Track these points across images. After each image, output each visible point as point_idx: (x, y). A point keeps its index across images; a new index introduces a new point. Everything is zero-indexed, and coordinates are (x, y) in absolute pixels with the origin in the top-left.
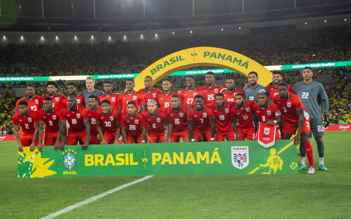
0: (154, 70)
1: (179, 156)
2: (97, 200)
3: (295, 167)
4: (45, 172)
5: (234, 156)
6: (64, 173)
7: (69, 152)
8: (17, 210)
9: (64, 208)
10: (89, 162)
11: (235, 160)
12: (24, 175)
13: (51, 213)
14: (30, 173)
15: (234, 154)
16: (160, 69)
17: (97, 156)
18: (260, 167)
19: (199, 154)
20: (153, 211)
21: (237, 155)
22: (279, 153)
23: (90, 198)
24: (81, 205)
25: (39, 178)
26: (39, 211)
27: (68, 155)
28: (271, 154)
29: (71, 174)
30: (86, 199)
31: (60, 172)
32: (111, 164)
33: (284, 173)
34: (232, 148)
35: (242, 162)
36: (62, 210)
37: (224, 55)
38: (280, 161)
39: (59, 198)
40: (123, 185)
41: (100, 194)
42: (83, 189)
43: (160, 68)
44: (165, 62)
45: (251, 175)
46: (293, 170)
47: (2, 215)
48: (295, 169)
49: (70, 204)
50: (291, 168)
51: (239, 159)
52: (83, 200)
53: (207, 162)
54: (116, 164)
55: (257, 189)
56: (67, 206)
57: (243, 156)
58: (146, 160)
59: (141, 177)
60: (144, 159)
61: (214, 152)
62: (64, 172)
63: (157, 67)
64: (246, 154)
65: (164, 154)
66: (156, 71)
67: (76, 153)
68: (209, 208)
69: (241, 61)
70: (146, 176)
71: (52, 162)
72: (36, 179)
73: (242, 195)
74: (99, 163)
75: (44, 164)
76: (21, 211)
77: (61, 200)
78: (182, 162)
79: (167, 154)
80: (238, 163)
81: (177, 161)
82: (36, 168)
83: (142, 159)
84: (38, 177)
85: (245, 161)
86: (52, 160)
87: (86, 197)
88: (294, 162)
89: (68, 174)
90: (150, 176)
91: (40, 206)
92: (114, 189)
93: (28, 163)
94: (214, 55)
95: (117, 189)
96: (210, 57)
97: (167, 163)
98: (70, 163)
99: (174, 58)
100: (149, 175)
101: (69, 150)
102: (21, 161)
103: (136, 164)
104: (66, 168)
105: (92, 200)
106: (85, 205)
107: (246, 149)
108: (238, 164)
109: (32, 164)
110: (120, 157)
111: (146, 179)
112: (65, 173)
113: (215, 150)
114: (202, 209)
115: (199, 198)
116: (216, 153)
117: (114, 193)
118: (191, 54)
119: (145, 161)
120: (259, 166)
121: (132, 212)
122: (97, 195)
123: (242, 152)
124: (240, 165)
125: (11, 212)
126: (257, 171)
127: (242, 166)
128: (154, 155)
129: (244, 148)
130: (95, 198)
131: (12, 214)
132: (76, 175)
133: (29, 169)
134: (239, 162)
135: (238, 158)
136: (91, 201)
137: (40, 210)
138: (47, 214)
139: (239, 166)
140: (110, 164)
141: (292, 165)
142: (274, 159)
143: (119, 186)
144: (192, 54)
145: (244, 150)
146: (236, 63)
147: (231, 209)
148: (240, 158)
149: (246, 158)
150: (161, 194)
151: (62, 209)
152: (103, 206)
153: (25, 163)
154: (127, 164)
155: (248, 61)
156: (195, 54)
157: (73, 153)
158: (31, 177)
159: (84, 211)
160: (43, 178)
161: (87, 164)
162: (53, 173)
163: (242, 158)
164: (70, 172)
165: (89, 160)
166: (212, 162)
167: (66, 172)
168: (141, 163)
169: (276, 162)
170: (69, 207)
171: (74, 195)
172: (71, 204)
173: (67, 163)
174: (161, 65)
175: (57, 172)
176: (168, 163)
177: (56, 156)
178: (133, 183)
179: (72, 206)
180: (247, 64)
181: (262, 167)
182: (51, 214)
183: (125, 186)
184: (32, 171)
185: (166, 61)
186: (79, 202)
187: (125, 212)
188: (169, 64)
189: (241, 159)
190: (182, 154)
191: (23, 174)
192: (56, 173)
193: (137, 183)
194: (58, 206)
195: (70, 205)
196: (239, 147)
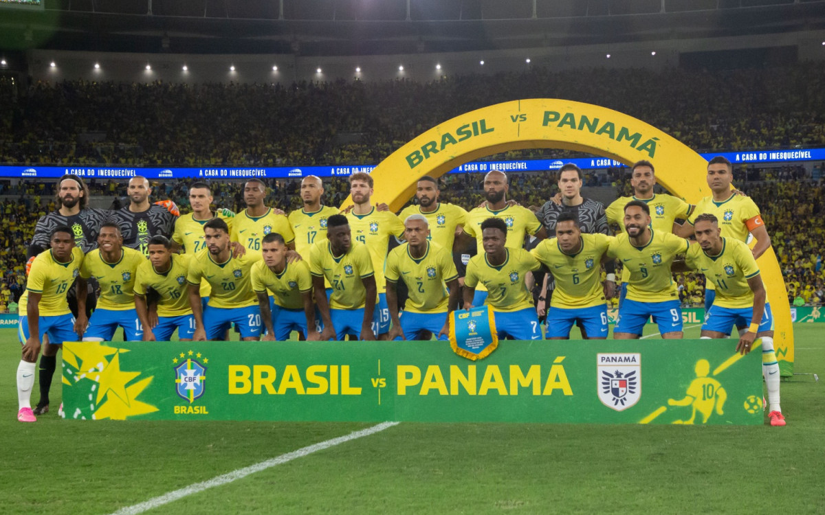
0: (414, 156)
1: (466, 374)
2: (246, 477)
3: (755, 407)
4: (129, 406)
5: (604, 378)
6: (175, 410)
7: (190, 357)
8: (45, 496)
9: (161, 494)
10: (240, 385)
11: (604, 388)
12: (78, 411)
13: (124, 506)
14: (92, 407)
15: (604, 373)
16: (431, 153)
17: (258, 369)
18: (669, 407)
19: (515, 370)
20: (377, 508)
21: (612, 376)
22: (716, 372)
23: (228, 472)
24: (202, 489)
25: (113, 420)
26: (98, 501)
27: (186, 365)
28: (698, 375)
29: (193, 413)
30: (218, 475)
31: (166, 409)
32: (294, 390)
33: (728, 422)
34: (600, 356)
35: (623, 393)
36: (153, 499)
37: (596, 121)
38: (718, 393)
39: (154, 470)
40: (318, 444)
41: (257, 464)
42: (216, 449)
43: (430, 150)
44: (444, 137)
45: (645, 425)
46: (751, 415)
47: (4, 508)
48: (755, 413)
49: (176, 486)
50: (746, 411)
51: (615, 384)
52: (212, 477)
53: (536, 391)
54: (306, 391)
55: (652, 460)
56: (169, 490)
57: (627, 379)
58: (381, 382)
59: (368, 426)
60: (377, 380)
61: (553, 366)
62: (175, 407)
63: (424, 148)
64: (633, 373)
65: (427, 367)
66: (421, 159)
67: (206, 361)
68: (518, 504)
69: (637, 137)
70: (382, 422)
71: (146, 382)
72: (106, 421)
73: (609, 473)
74: (263, 387)
75: (127, 385)
76: (54, 500)
77: (156, 474)
78: (472, 391)
79: (434, 370)
80: (613, 396)
81: (461, 387)
82: (106, 395)
83: (373, 380)
84: (111, 419)
85: (630, 392)
86: (148, 376)
87: (221, 470)
88: (754, 396)
89: (185, 413)
90: (392, 423)
91: (100, 489)
92: (294, 453)
93: (88, 382)
94: (569, 120)
95: (301, 453)
96: (560, 125)
97: (434, 392)
98: (190, 386)
99: (468, 126)
100: (390, 420)
101: (191, 353)
102: (70, 378)
103: (357, 391)
104: (182, 397)
105: (232, 478)
106: (212, 489)
107: (634, 359)
108: (614, 399)
109: (98, 384)
110: (317, 374)
111: (378, 430)
112: (179, 410)
113: (555, 362)
114: (500, 505)
115: (500, 480)
116: (557, 370)
117: (291, 463)
118: (512, 117)
119: (379, 384)
120: (666, 404)
121: (327, 509)
122: (247, 466)
123: (625, 370)
124: (617, 401)
125: (29, 500)
126: (662, 416)
127: (623, 404)
128: (402, 370)
129: (629, 358)
130: (241, 473)
131: (31, 505)
132: (207, 415)
133: (90, 397)
134: (615, 392)
135: (614, 382)
136: (229, 481)
137: (99, 498)
138: (116, 509)
139: (616, 404)
140: (291, 391)
141: (748, 402)
142: (704, 386)
143: (309, 445)
144: (515, 118)
145: (628, 363)
146: (625, 143)
147: (573, 508)
148: (618, 382)
149: (635, 383)
150: (408, 467)
151: (154, 496)
152: (256, 493)
153: (78, 382)
154: (334, 391)
155: (656, 139)
156: (521, 117)
157: (199, 361)
158: (94, 417)
159: (208, 503)
160: (125, 421)
161: (233, 390)
162: (149, 409)
163: (623, 384)
164: (190, 407)
165: (240, 379)
166: (548, 392)
167: (182, 407)
168: (369, 390)
169: (710, 394)
170: (173, 492)
171: (190, 464)
172: (180, 486)
173: (185, 385)
174: (434, 144)
175: (158, 408)
176: (437, 390)
177: (157, 367)
178: (345, 439)
179: (180, 490)
180: (654, 145)
181: (672, 407)
182: (123, 509)
183: (324, 445)
184: (97, 403)
185: (448, 134)
186: (201, 482)
187: (308, 509)
188: (454, 142)
189: (621, 386)
190: (472, 369)
191: (75, 411)
192: (158, 410)
193: (354, 440)
194: (146, 490)
195: (175, 489)
196: (617, 356)
